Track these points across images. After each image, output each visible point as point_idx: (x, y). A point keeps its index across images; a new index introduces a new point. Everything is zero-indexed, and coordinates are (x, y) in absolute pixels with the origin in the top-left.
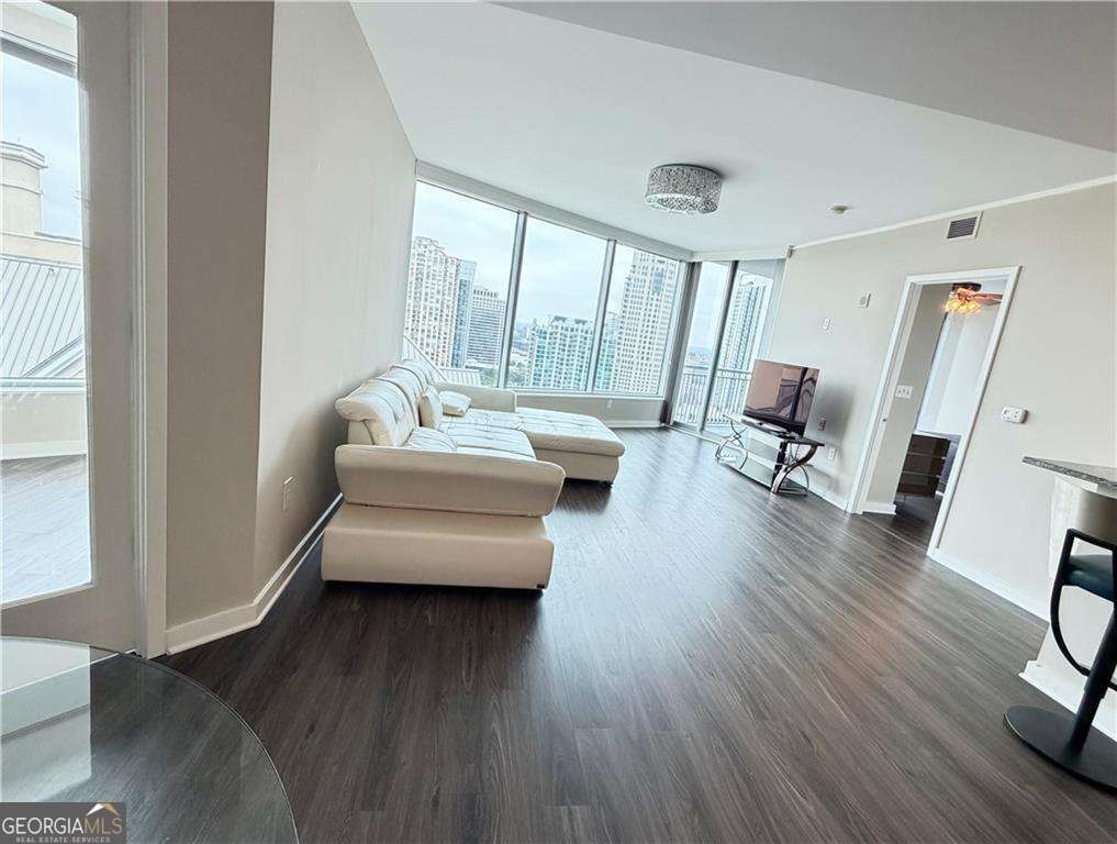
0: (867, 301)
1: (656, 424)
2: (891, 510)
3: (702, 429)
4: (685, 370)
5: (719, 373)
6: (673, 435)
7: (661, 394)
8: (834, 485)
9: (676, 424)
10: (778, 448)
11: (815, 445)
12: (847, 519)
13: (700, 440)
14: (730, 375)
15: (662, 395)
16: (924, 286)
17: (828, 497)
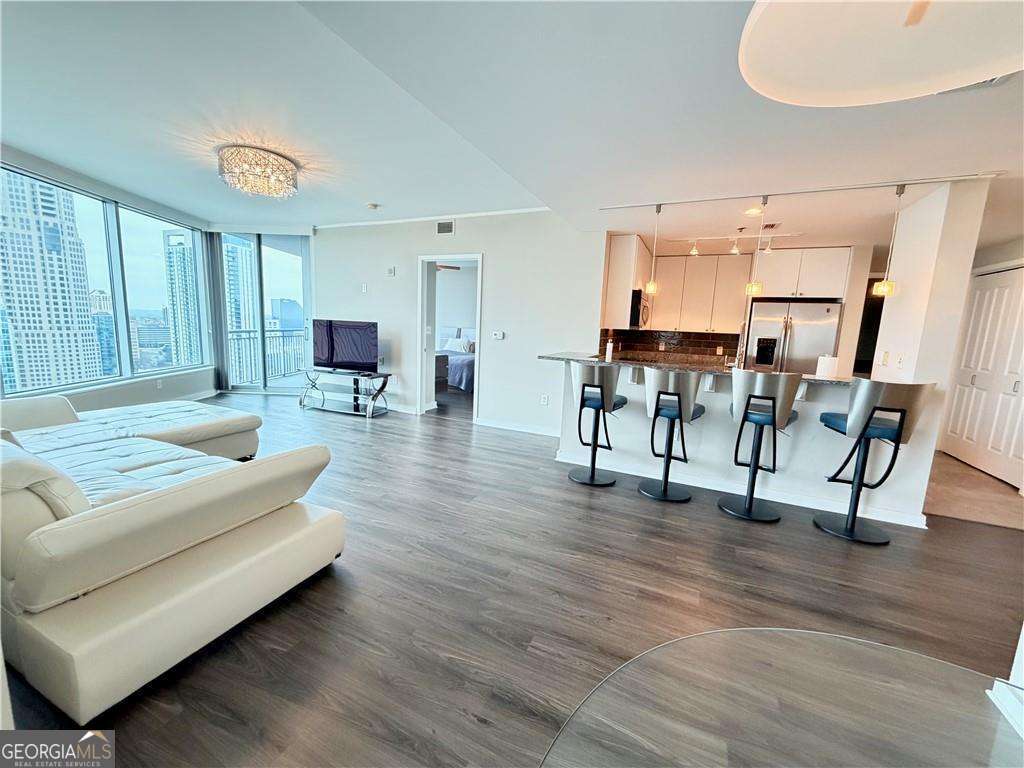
0: (393, 272)
1: (213, 392)
2: (434, 405)
3: (265, 385)
4: (230, 336)
5: (267, 334)
6: (234, 398)
7: (207, 361)
8: (404, 400)
9: (233, 387)
10: (352, 385)
11: (386, 377)
12: (419, 418)
13: (266, 396)
14: (279, 334)
15: (210, 364)
16: (429, 263)
17: (400, 409)
